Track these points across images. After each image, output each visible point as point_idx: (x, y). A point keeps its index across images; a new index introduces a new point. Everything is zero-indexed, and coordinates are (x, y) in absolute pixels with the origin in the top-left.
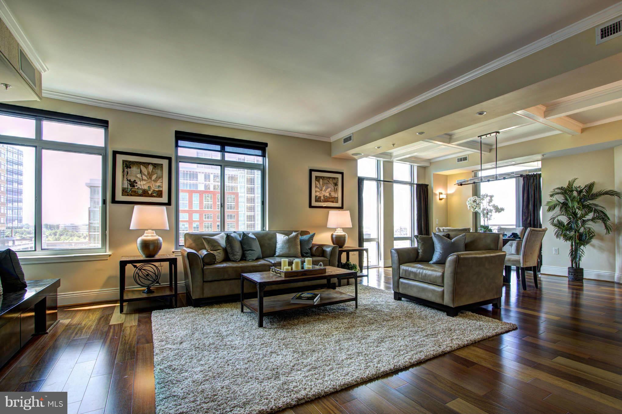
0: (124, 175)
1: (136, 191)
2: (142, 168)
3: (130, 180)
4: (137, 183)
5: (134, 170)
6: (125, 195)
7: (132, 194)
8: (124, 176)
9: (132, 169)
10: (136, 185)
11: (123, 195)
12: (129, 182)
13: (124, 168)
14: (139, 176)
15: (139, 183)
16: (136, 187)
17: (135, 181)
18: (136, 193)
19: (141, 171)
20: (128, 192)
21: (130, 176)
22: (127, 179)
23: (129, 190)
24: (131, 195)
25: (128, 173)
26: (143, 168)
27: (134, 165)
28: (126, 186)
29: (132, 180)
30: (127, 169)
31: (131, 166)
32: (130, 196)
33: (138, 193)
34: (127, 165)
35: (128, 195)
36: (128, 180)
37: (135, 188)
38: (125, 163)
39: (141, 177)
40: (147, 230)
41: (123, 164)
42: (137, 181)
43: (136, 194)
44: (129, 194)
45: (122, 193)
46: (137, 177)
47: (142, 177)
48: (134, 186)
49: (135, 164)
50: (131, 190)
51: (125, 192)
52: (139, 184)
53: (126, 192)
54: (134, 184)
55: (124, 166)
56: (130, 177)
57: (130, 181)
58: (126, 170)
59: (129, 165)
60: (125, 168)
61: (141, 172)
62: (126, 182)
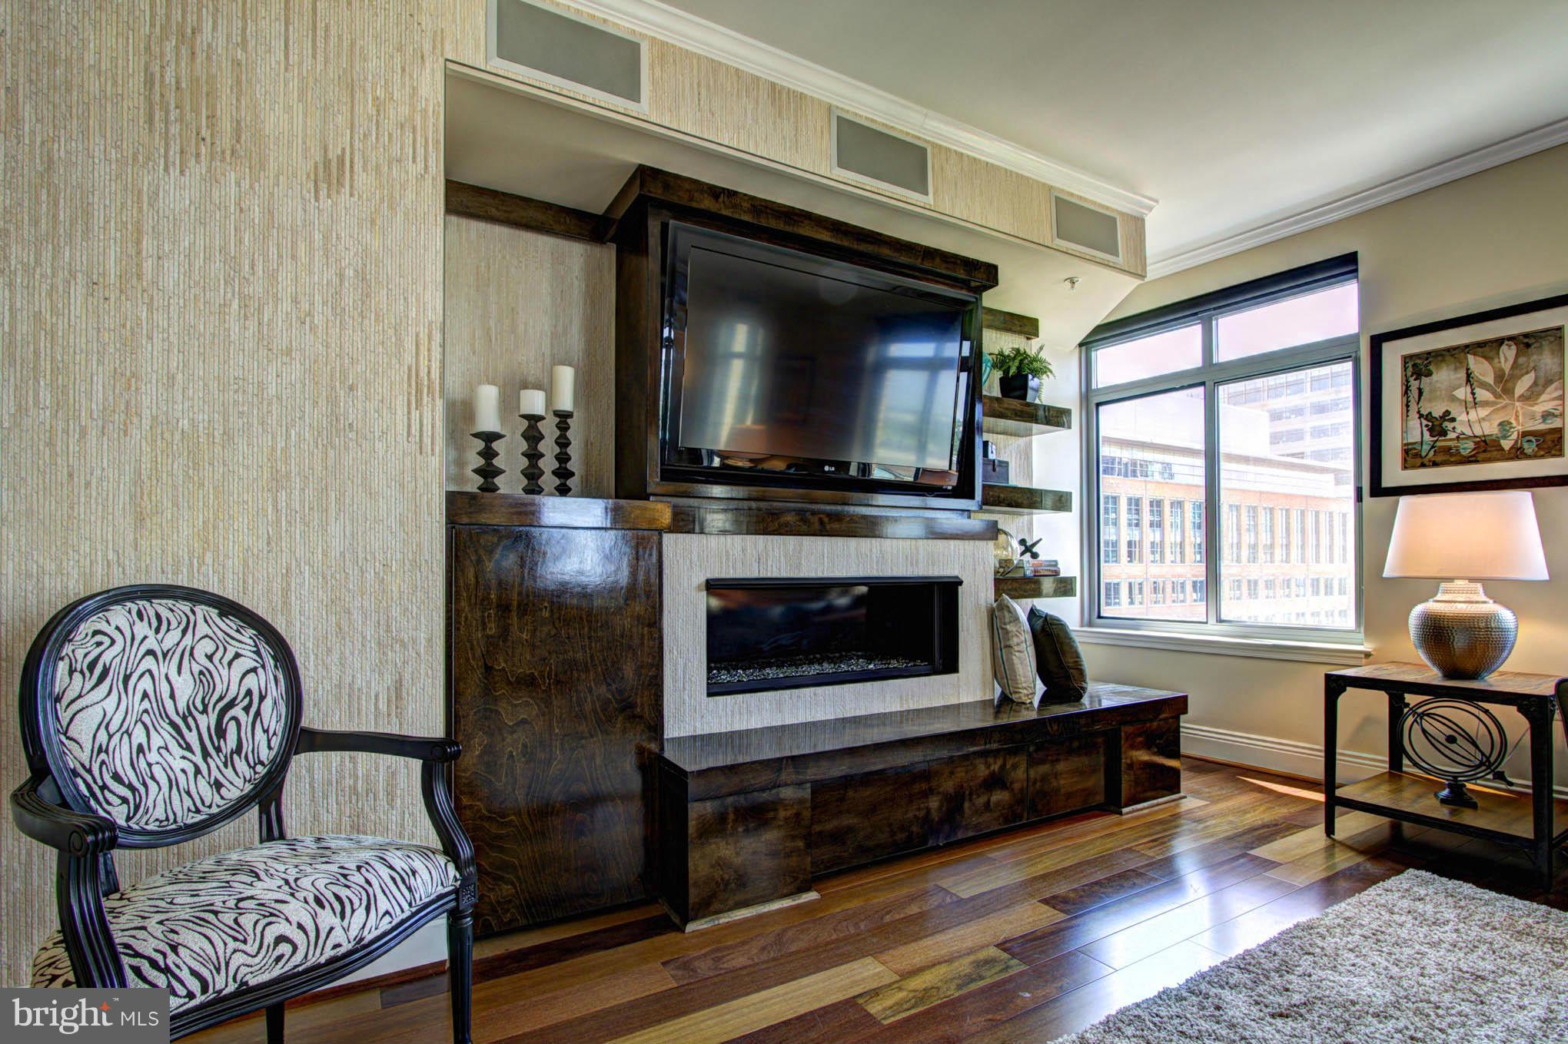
0: (1408, 402)
1: (1450, 448)
2: (1472, 366)
3: (1430, 413)
4: (1453, 420)
5: (1443, 376)
6: (1414, 467)
7: (1439, 459)
8: (1408, 406)
9: (1435, 377)
10: (1449, 425)
11: (1405, 468)
12: (1425, 422)
13: (1408, 382)
14: (1462, 393)
15: (1462, 417)
16: (1452, 435)
17: (1447, 413)
18: (1451, 455)
19: (1468, 375)
20: (1423, 454)
21: (1430, 401)
22: (1419, 412)
23: (1426, 448)
24: (1435, 464)
25: (1421, 393)
26: (1473, 362)
27: (1443, 361)
28: (1414, 436)
29: (1437, 412)
30: (1417, 382)
31: (1431, 367)
32: (1429, 466)
33: (1458, 453)
34: (1418, 367)
35: (1423, 465)
36: (1421, 416)
37: (1448, 437)
38: (1410, 365)
39: (1470, 398)
40: (1451, 579)
41: (1405, 368)
42: (1456, 411)
43: (1450, 457)
44: (1426, 461)
45: (1405, 460)
46: (1454, 399)
47: (1473, 394)
48: (1444, 433)
49: (1448, 358)
50: (1433, 447)
51: (1412, 457)
52: (1462, 422)
53: (1418, 455)
54: (1446, 424)
55: (1409, 373)
56: (1428, 405)
57: (1429, 417)
58: (1414, 384)
59: (1426, 366)
60: (1412, 379)
61: (1468, 381)
62: (1415, 423)
